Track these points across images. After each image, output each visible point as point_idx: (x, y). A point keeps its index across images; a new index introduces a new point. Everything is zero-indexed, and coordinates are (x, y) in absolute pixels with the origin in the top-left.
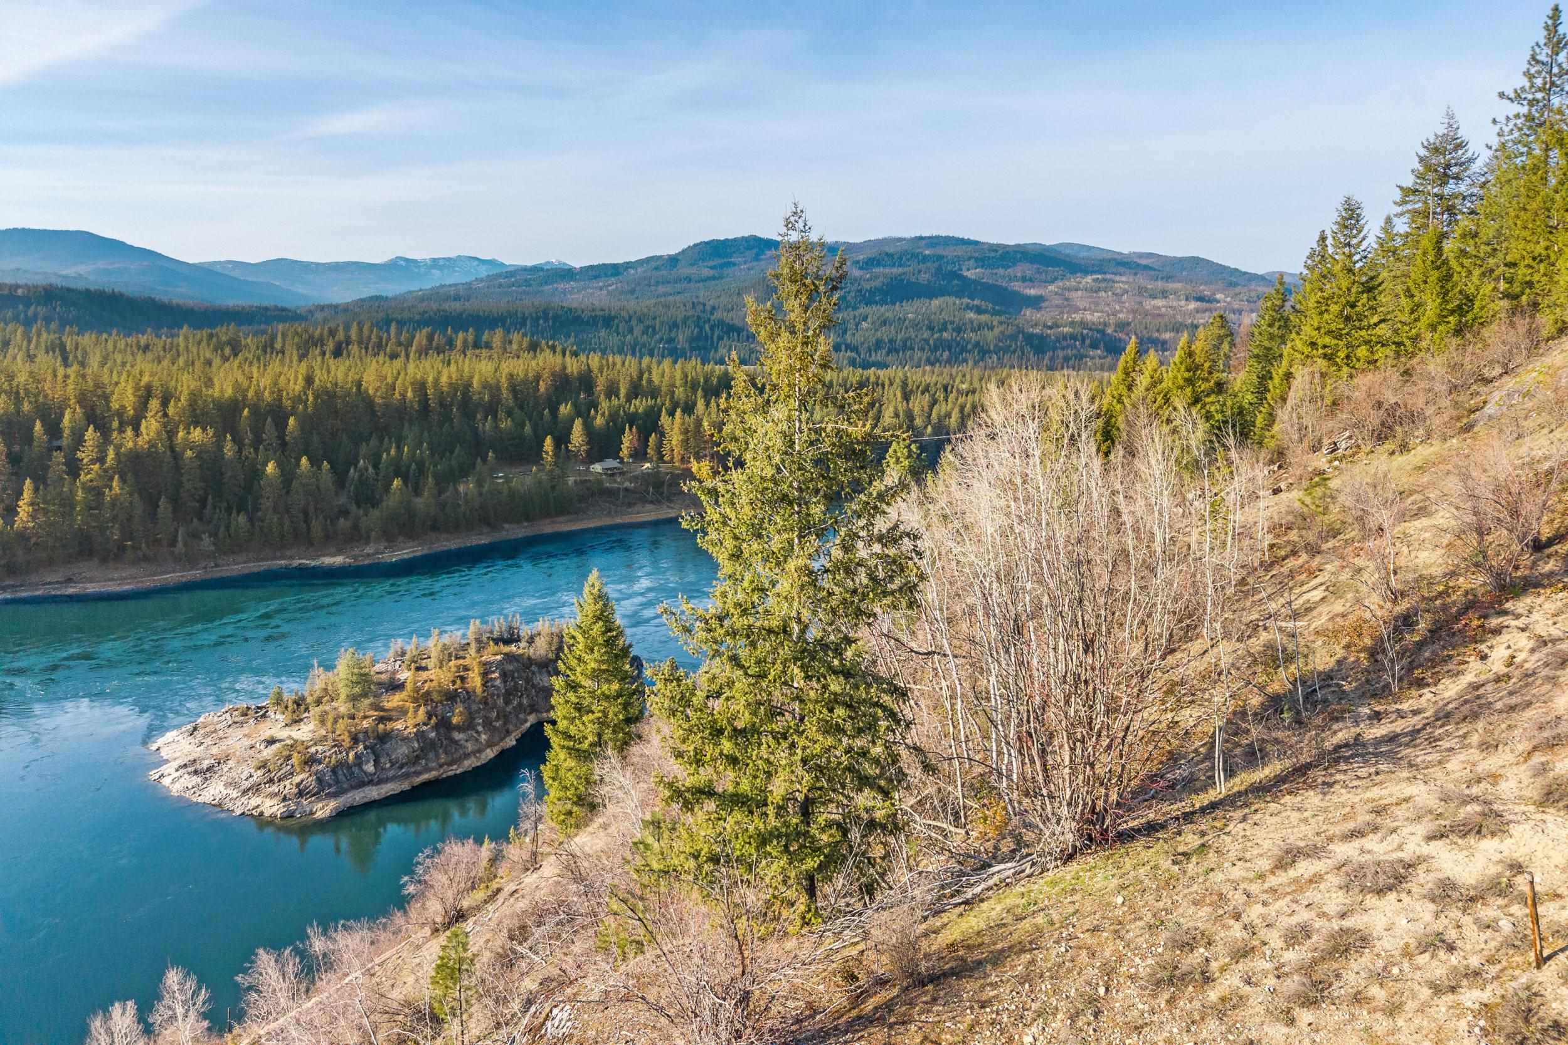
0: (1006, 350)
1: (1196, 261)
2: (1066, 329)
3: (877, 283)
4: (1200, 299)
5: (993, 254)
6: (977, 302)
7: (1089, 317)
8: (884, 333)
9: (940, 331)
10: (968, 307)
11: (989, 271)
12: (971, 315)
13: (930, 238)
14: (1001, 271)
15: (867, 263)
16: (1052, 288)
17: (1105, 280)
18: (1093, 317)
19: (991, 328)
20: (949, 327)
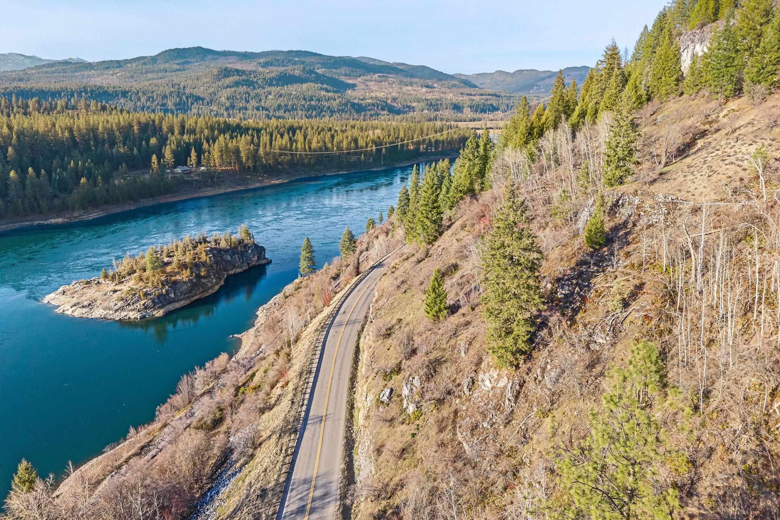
0: (343, 111)
1: (424, 67)
2: (370, 101)
3: (273, 75)
4: (427, 86)
5: (329, 61)
6: (325, 86)
7: (379, 95)
8: (280, 101)
9: (310, 101)
10: (322, 89)
11: (328, 70)
12: (323, 93)
13: (296, 51)
14: (334, 70)
15: (265, 64)
16: (359, 79)
17: (383, 76)
18: (381, 95)
19: (335, 100)
20: (314, 98)
